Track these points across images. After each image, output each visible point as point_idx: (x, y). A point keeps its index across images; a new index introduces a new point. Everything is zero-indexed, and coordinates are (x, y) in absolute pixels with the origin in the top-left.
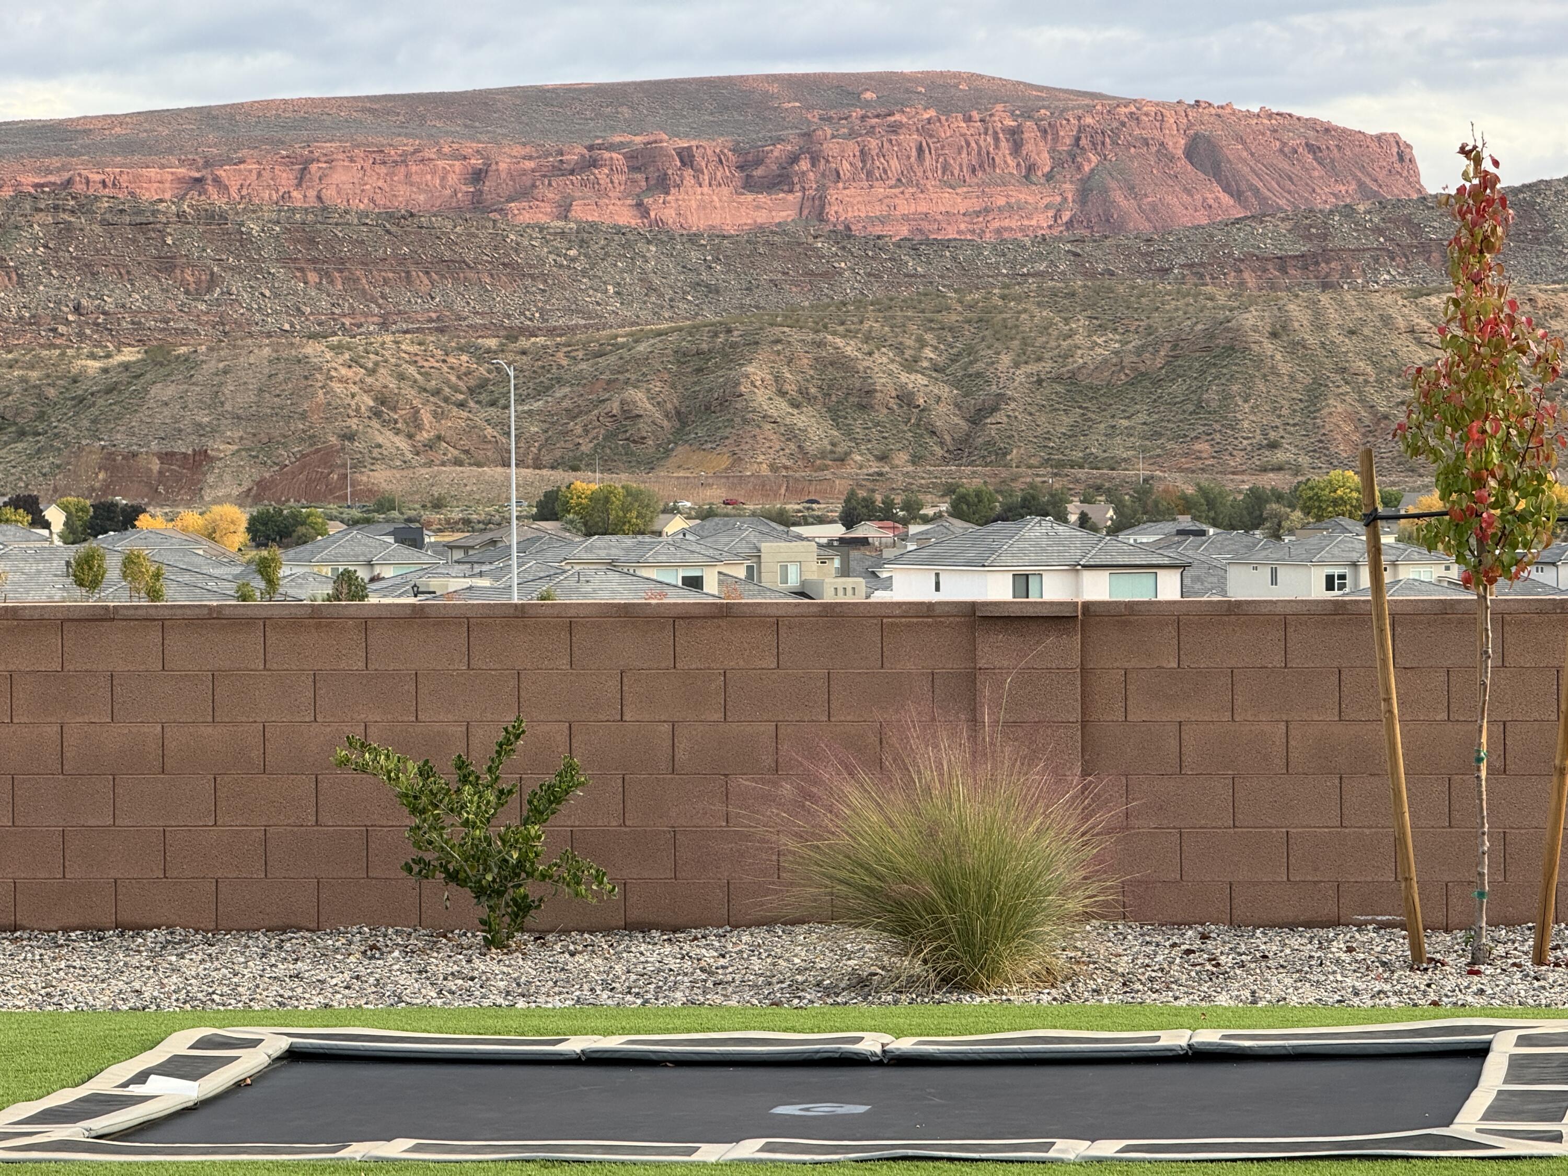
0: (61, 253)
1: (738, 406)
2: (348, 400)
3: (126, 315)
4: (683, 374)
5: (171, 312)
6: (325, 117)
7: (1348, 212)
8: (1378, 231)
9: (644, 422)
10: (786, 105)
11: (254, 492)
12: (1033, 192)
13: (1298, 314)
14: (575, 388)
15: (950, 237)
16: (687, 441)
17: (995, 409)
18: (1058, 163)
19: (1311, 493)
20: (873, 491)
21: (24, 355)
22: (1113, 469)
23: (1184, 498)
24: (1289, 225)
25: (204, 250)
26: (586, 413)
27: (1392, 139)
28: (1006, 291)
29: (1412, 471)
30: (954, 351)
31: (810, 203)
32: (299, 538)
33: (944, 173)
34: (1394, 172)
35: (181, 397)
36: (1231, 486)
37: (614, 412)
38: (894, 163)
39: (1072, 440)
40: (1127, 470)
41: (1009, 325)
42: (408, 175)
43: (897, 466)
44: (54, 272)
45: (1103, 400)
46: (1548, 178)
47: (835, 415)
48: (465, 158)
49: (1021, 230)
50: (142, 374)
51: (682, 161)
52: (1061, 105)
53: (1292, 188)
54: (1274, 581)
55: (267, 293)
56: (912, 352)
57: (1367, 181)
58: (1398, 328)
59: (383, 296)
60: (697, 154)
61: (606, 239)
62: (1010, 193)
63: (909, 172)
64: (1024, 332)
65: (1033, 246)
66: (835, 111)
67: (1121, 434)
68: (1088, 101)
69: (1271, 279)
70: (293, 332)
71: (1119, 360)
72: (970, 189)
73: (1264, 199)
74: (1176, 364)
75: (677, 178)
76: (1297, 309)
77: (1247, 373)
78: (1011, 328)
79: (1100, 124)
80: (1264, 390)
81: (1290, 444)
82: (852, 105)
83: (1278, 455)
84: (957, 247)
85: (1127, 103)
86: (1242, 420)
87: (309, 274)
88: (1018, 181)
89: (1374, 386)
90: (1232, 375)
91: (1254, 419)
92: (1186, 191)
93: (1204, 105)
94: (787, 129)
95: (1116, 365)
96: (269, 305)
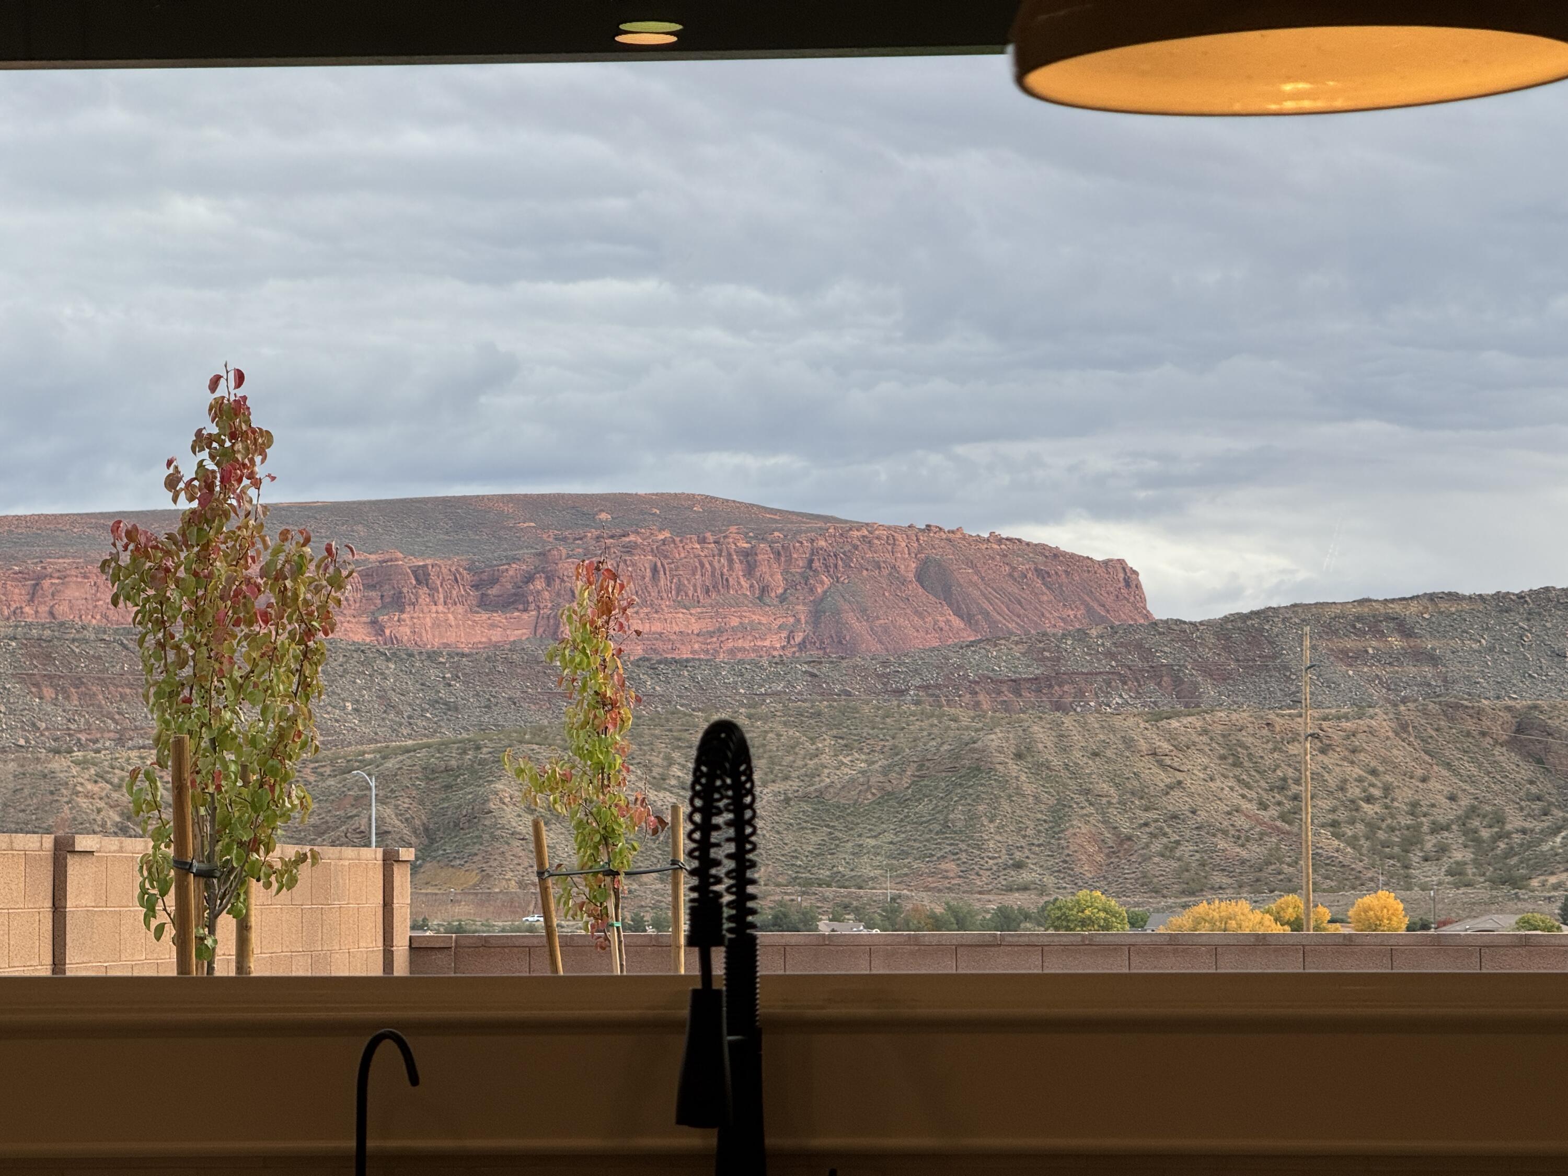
1: (487, 823)
2: (94, 816)
4: (430, 790)
6: (58, 533)
7: (1082, 636)
8: (1110, 655)
9: (392, 839)
10: (522, 525)
12: (766, 614)
13: (1041, 734)
14: (323, 804)
15: (685, 656)
16: (435, 858)
18: (791, 585)
19: (1058, 913)
22: (860, 888)
24: (1023, 648)
26: (334, 829)
27: (1119, 565)
28: (752, 711)
29: (1156, 892)
31: (545, 622)
33: (678, 594)
34: (1121, 597)
36: (979, 906)
37: (362, 828)
38: (629, 583)
39: (819, 858)
40: (875, 888)
41: (757, 744)
43: (646, 884)
45: (850, 819)
46: (1275, 605)
49: (754, 651)
51: (417, 579)
52: (794, 527)
53: (1022, 612)
55: (3, 709)
56: (660, 770)
57: (1095, 606)
58: (1139, 751)
59: (120, 712)
60: (432, 572)
61: (345, 656)
62: (744, 614)
63: (643, 593)
64: (770, 751)
65: (771, 667)
66: (570, 531)
67: (868, 853)
68: (821, 524)
69: (1005, 701)
70: (28, 747)
71: (866, 779)
72: (705, 610)
73: (995, 622)
74: (922, 783)
75: (412, 597)
76: (1041, 730)
77: (992, 793)
78: (758, 747)
79: (833, 547)
80: (1010, 811)
81: (1035, 864)
82: (587, 526)
83: (1024, 875)
84: (694, 666)
85: (859, 526)
86: (988, 840)
87: (45, 690)
88: (751, 602)
89: (1117, 808)
90: (978, 796)
91: (1000, 839)
92: (918, 613)
93: (935, 529)
94: (522, 548)
95: (862, 785)
96: (4, 721)
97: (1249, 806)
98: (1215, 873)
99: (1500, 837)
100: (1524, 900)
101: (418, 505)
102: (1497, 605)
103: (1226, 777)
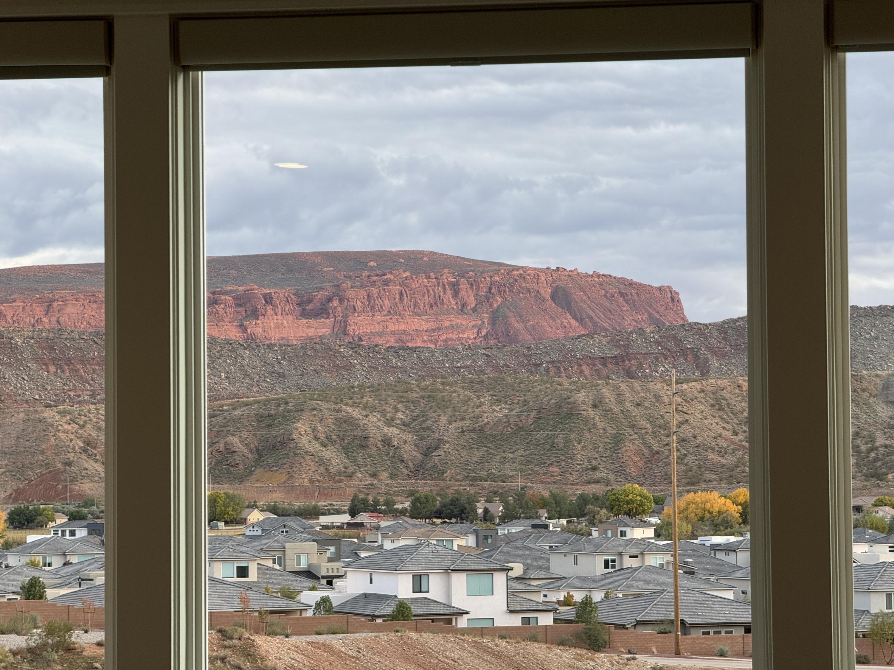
1: (292, 446)
2: (68, 443)
4: (260, 427)
6: (62, 276)
7: (641, 332)
8: (658, 343)
9: (238, 455)
10: (326, 269)
11: (13, 496)
12: (466, 319)
13: (608, 394)
15: (417, 345)
16: (262, 466)
17: (437, 448)
18: (479, 302)
19: (614, 497)
20: (368, 494)
22: (504, 482)
23: (543, 499)
24: (607, 339)
27: (667, 289)
28: (445, 380)
30: (415, 414)
31: (339, 324)
32: (39, 523)
33: (415, 308)
34: (668, 308)
36: (570, 492)
37: (221, 449)
38: (386, 302)
39: (481, 465)
40: (512, 482)
41: (446, 400)
43: (382, 480)
45: (498, 442)
47: (347, 451)
49: (458, 341)
51: (266, 301)
52: (481, 269)
53: (612, 316)
54: (576, 563)
55: (26, 378)
56: (390, 415)
57: (654, 313)
58: (664, 403)
59: (93, 379)
60: (274, 296)
61: (221, 347)
62: (452, 319)
63: (394, 307)
64: (454, 403)
65: (464, 351)
66: (353, 272)
67: (509, 462)
68: (496, 268)
69: (598, 370)
70: (41, 400)
71: (507, 420)
72: (430, 317)
73: (596, 323)
74: (539, 422)
75: (263, 311)
76: (608, 391)
77: (579, 427)
78: (447, 402)
79: (503, 281)
80: (589, 437)
81: (604, 468)
82: (363, 269)
83: (597, 474)
84: (419, 351)
85: (518, 268)
86: (577, 454)
87: (50, 367)
88: (457, 312)
89: (651, 435)
90: (571, 429)
91: (583, 453)
92: (552, 318)
93: (561, 270)
94: (326, 282)
95: (505, 423)
96: (27, 385)
97: (727, 433)
98: (707, 472)
99: (872, 450)
100: (883, 487)
101: (266, 258)
102: (880, 313)
103: (714, 417)
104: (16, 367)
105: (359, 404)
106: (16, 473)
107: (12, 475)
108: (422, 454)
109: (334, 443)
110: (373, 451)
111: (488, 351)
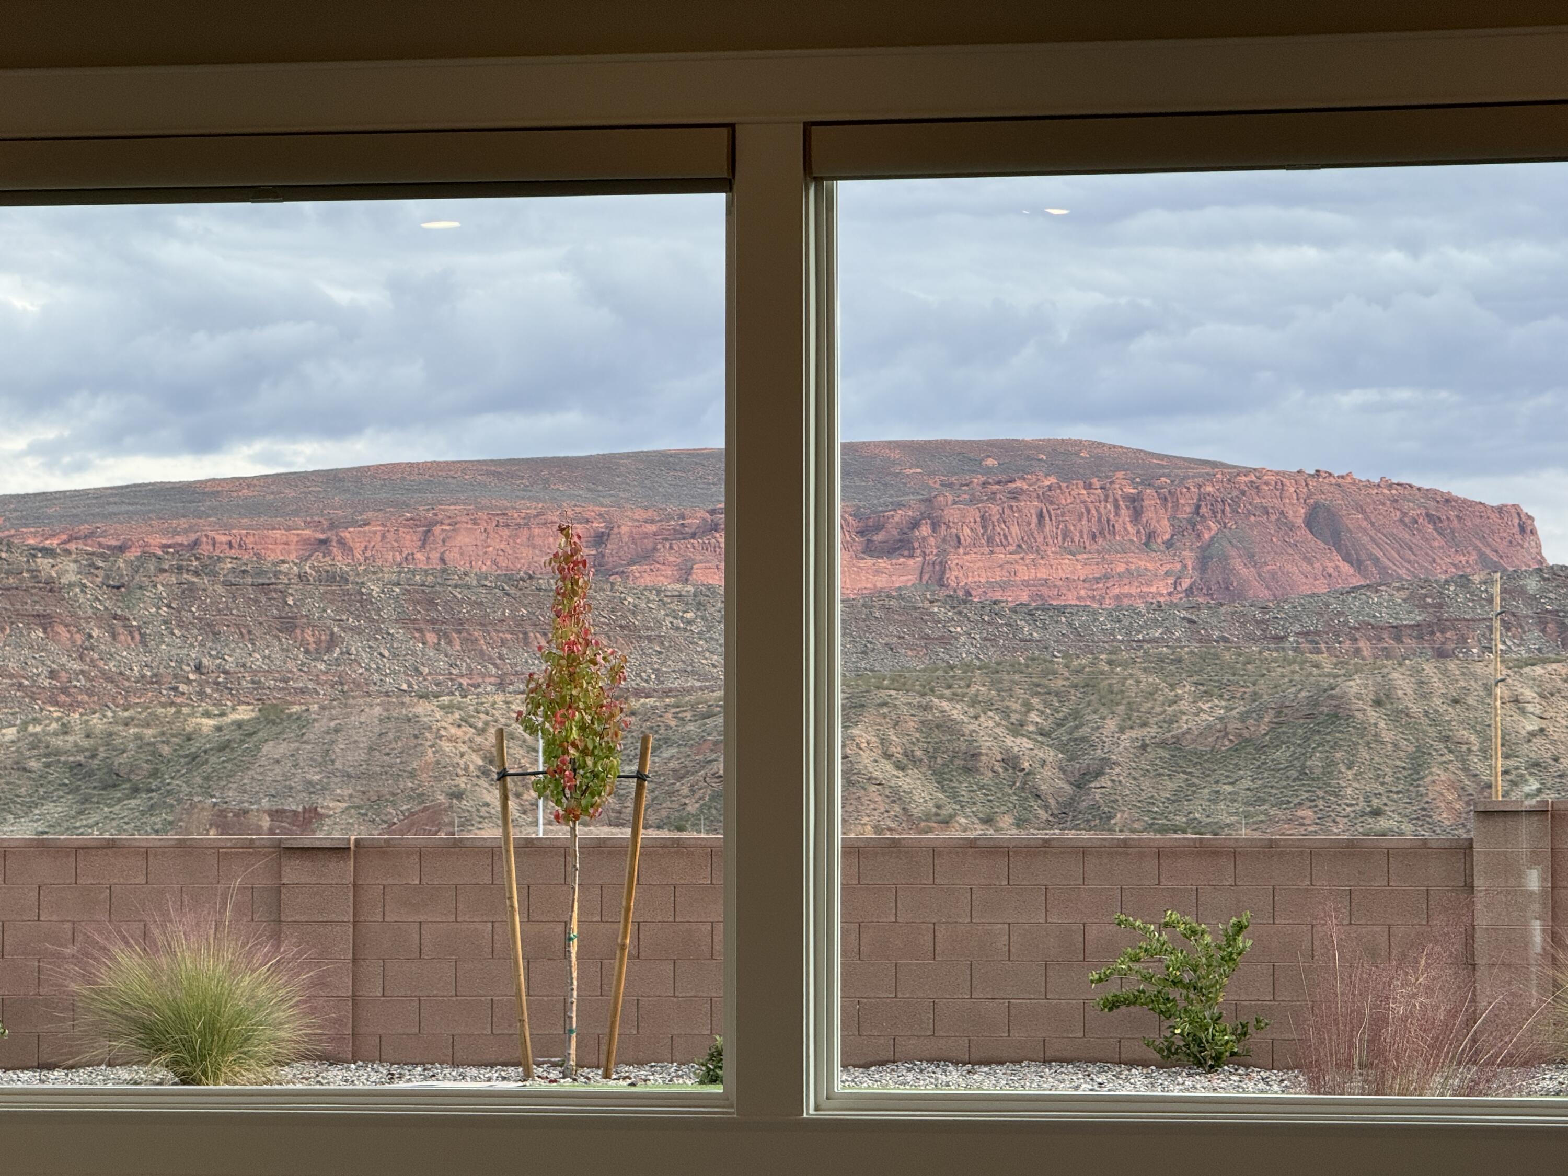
0: (184, 613)
2: (457, 760)
3: (246, 675)
5: (291, 672)
6: (450, 480)
7: (1464, 582)
10: (909, 471)
12: (1152, 560)
13: (1402, 681)
14: (683, 749)
15: (1070, 602)
17: (1099, 774)
18: (1178, 531)
21: (140, 713)
22: (1216, 834)
24: (1404, 594)
25: (325, 611)
26: (693, 774)
27: (1513, 511)
28: (1114, 657)
30: (1061, 715)
31: (931, 568)
33: (1064, 540)
34: (1514, 543)
35: (292, 755)
38: (1015, 529)
39: (1176, 804)
40: (1230, 835)
41: (1115, 690)
42: (531, 538)
43: (1002, 829)
44: (176, 631)
45: (1207, 765)
47: (941, 777)
48: (587, 521)
49: (1141, 597)
50: (254, 733)
52: (1181, 473)
53: (1413, 557)
55: (386, 653)
56: (1018, 716)
57: (1488, 551)
59: (501, 657)
62: (1130, 560)
63: (1029, 538)
64: (1129, 697)
65: (1149, 613)
66: (956, 477)
67: (1224, 799)
68: (1208, 470)
69: (1386, 648)
70: (411, 692)
71: (1223, 726)
72: (1091, 556)
73: (1385, 568)
74: (1280, 730)
76: (1401, 677)
77: (1350, 740)
78: (1117, 694)
79: (1221, 493)
80: (1368, 758)
81: (1393, 811)
82: (974, 471)
83: (1382, 823)
84: (1071, 612)
85: (1247, 472)
86: (1346, 787)
87: (428, 635)
88: (1138, 548)
89: (1477, 755)
90: (1336, 743)
91: (1357, 786)
92: (1305, 558)
93: (1324, 475)
94: (908, 494)
95: (1220, 731)
96: (387, 665)
104: (369, 634)
105: (963, 696)
106: (367, 810)
107: (359, 813)
108: (1072, 784)
109: (918, 763)
110: (987, 778)
111: (1192, 613)
